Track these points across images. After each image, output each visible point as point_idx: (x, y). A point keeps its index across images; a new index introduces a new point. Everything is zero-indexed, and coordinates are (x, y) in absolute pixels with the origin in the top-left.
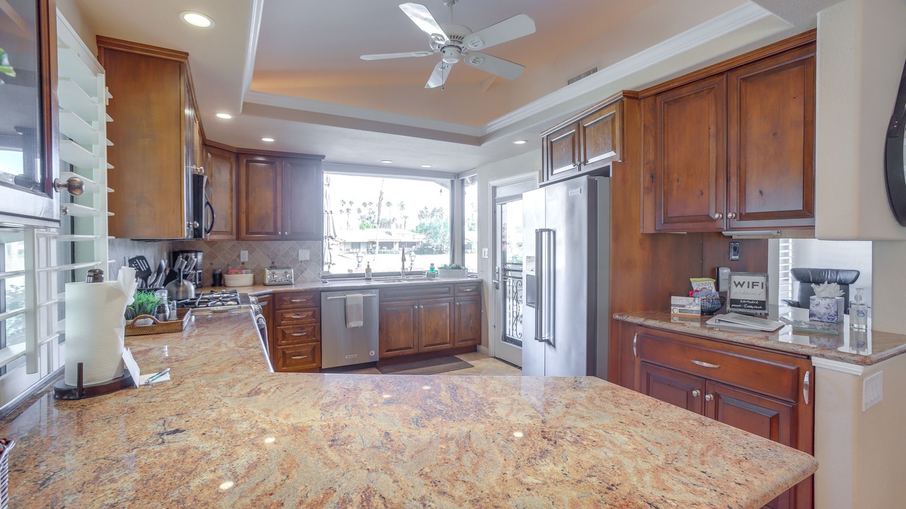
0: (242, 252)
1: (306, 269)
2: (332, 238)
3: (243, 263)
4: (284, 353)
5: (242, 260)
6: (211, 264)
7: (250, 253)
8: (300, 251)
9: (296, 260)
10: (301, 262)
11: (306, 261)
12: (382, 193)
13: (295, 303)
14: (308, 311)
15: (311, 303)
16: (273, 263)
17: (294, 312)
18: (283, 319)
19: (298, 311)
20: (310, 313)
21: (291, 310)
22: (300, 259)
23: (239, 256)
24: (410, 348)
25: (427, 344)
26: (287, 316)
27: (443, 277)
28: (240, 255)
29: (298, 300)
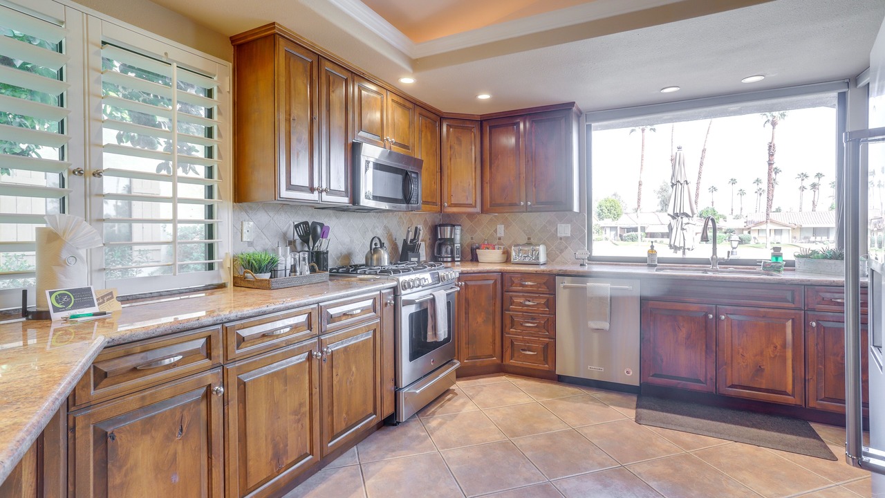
0: (498, 226)
1: (566, 248)
2: (687, 216)
3: (500, 239)
4: (512, 343)
5: (498, 235)
6: (472, 238)
7: (506, 228)
8: (559, 225)
9: (554, 236)
10: (561, 239)
11: (567, 238)
12: (771, 147)
13: (527, 286)
14: (539, 297)
15: (544, 289)
16: (529, 239)
17: (523, 296)
18: (512, 303)
19: (530, 297)
20: (543, 301)
21: (521, 294)
22: (559, 235)
23: (496, 231)
24: (699, 381)
25: (736, 383)
26: (517, 300)
27: (804, 272)
28: (496, 229)
29: (530, 283)
